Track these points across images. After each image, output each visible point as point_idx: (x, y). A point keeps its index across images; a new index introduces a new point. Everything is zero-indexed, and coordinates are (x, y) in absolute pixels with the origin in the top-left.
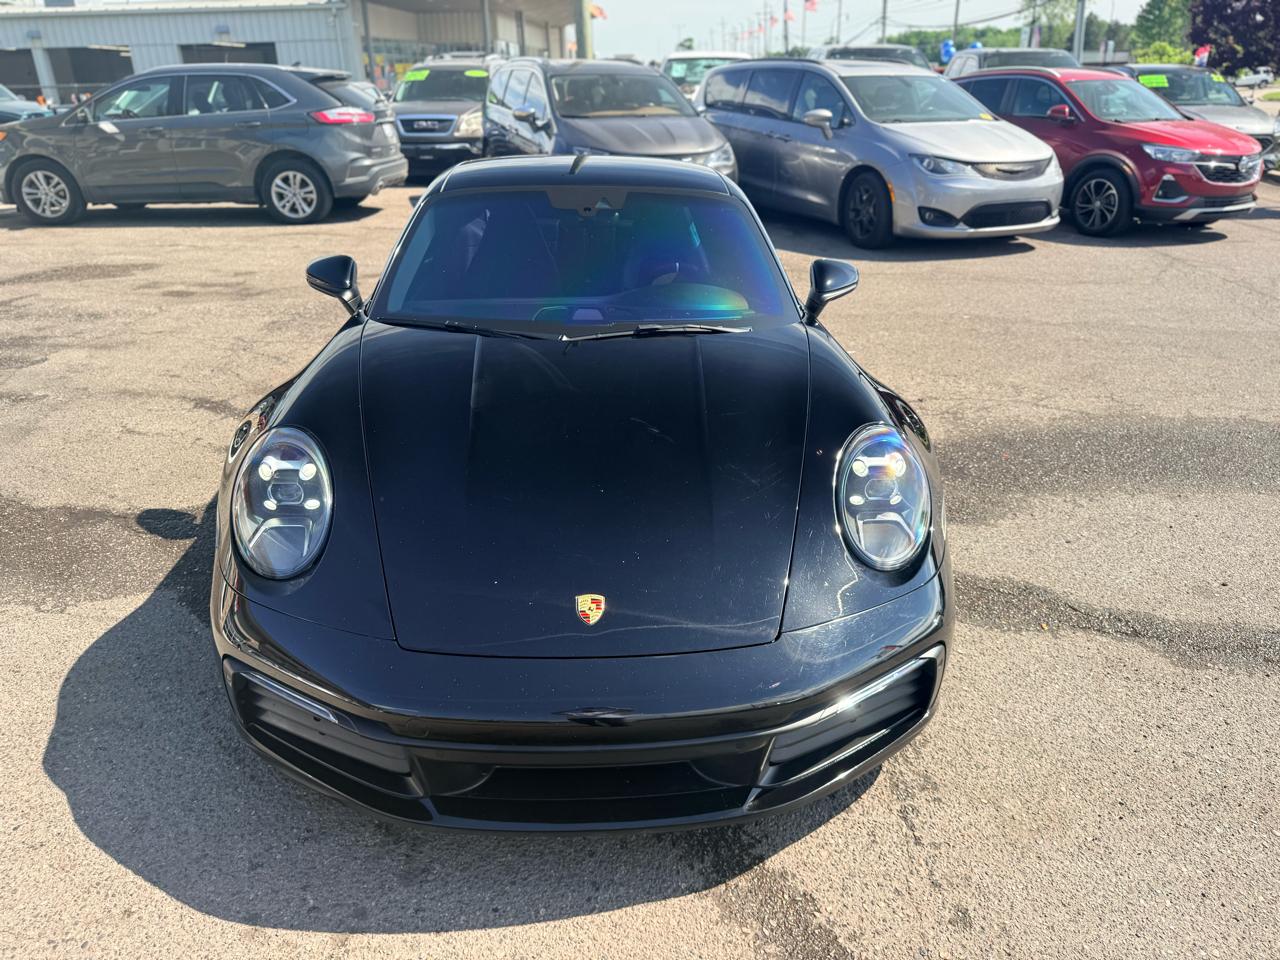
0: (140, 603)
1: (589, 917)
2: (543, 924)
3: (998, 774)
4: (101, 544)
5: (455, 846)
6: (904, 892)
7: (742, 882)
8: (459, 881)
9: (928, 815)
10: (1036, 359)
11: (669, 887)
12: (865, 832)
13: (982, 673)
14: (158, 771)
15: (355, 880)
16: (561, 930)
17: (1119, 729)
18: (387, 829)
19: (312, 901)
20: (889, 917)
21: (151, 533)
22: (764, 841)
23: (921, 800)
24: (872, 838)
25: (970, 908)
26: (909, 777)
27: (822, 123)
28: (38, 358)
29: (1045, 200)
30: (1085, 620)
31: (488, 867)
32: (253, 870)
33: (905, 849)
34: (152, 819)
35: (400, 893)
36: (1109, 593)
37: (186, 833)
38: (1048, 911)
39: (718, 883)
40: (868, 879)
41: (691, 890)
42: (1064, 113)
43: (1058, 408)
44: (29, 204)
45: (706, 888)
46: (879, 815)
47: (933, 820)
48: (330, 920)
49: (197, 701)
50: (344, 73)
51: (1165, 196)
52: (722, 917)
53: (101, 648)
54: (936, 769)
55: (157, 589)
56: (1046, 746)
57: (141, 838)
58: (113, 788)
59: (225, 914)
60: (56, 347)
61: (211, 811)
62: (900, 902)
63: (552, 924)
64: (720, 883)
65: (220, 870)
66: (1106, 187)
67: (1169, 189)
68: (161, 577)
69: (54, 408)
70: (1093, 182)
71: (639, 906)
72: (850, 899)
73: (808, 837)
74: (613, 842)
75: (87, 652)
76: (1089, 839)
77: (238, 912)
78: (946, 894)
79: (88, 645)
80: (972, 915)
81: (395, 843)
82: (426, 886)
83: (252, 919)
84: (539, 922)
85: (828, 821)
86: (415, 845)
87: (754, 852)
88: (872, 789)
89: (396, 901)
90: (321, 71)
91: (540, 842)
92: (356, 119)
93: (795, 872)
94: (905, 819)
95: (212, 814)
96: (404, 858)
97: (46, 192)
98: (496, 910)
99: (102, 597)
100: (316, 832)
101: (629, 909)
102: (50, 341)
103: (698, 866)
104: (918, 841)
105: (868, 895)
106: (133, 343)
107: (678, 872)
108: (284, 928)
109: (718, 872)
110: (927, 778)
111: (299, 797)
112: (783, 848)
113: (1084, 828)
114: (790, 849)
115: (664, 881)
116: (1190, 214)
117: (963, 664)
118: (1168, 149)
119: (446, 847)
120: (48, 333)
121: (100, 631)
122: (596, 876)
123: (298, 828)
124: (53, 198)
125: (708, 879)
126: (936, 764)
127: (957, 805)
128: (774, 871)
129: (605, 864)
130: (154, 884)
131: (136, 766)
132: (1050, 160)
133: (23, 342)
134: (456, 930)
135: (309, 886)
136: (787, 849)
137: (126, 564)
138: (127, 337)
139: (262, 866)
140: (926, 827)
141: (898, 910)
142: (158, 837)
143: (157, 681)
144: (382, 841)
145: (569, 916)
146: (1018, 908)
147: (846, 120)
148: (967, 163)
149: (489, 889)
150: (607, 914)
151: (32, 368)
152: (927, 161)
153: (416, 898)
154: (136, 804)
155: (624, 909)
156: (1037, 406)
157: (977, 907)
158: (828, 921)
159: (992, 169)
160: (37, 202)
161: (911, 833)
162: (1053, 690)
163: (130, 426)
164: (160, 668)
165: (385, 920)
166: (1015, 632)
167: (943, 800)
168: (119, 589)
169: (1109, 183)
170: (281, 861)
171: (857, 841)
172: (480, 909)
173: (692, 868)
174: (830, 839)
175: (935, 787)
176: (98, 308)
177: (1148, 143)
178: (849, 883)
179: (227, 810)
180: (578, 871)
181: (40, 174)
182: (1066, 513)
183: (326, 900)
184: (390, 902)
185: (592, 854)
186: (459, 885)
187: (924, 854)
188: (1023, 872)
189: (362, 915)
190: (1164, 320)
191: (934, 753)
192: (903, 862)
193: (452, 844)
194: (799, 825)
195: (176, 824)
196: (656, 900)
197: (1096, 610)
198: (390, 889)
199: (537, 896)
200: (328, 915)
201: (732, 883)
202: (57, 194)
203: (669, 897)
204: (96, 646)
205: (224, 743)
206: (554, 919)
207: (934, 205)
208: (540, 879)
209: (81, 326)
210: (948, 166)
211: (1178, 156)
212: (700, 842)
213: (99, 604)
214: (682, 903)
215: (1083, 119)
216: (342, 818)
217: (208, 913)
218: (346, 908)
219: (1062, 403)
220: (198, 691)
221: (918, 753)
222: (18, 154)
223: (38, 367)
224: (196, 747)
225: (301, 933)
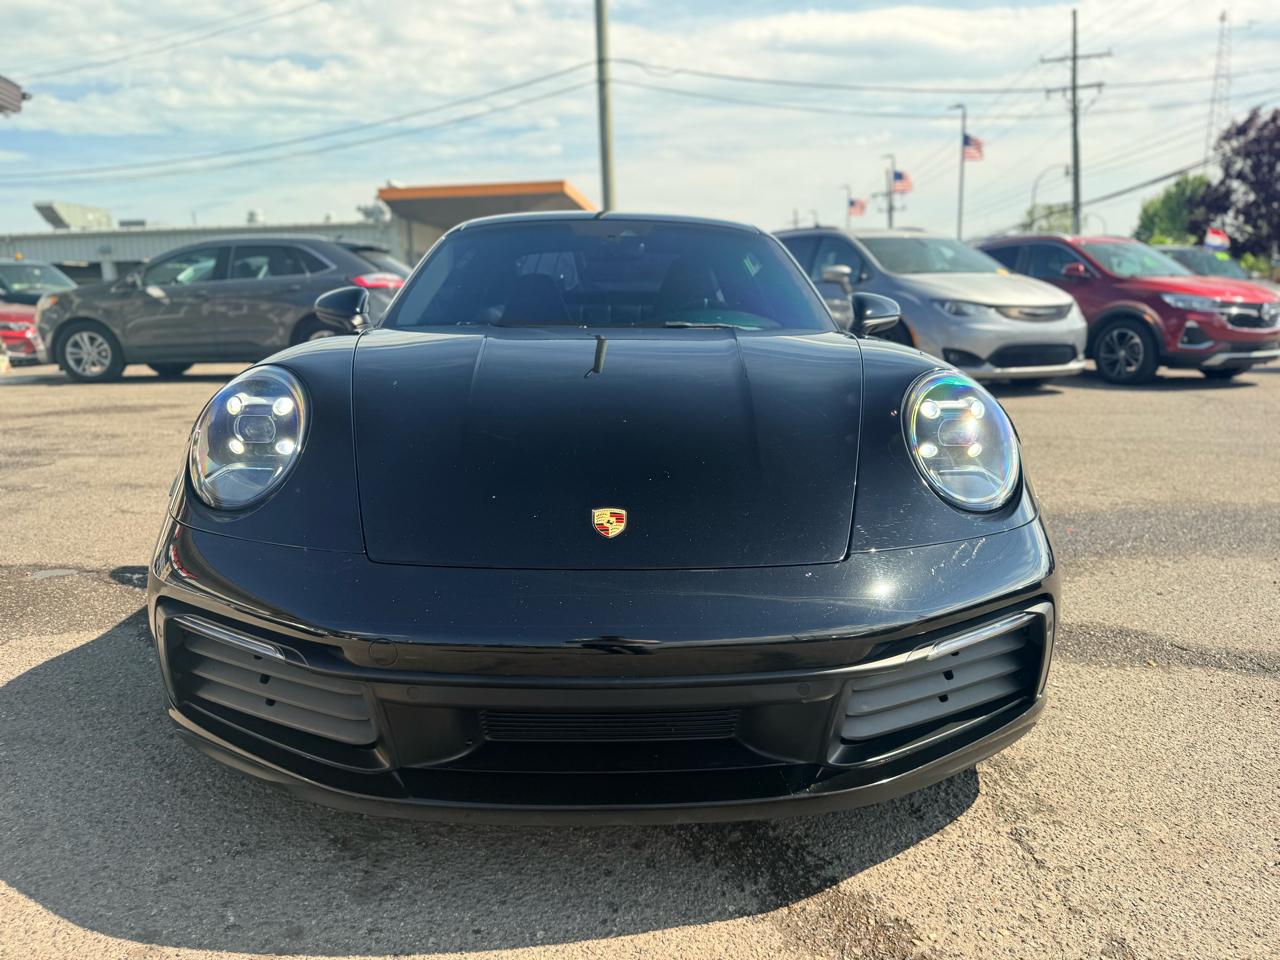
0: (95, 638)
1: (604, 942)
2: (542, 948)
3: (1131, 797)
4: (65, 592)
5: (430, 862)
6: (1032, 919)
7: (812, 905)
8: (431, 900)
9: (1048, 838)
10: (1085, 463)
11: (712, 910)
12: (968, 854)
13: (1087, 704)
14: (70, 783)
15: (293, 896)
16: (563, 955)
17: (1273, 755)
18: (344, 844)
19: (232, 918)
20: (1017, 946)
21: (123, 583)
22: (836, 862)
23: (1036, 822)
24: (979, 861)
25: (1129, 938)
26: (1016, 800)
27: (838, 279)
28: (46, 462)
29: (1070, 342)
30: (1201, 658)
31: (471, 885)
32: (162, 883)
33: (1025, 873)
34: (48, 830)
35: (352, 911)
36: (1221, 635)
37: (87, 844)
38: (1238, 941)
39: (777, 907)
40: (980, 904)
41: (742, 913)
42: (1077, 269)
43: (1119, 497)
44: (72, 363)
45: (762, 912)
46: (984, 836)
47: (1056, 843)
48: (253, 940)
49: (135, 721)
50: (384, 246)
51: (1190, 342)
52: (786, 944)
53: (36, 674)
54: (1049, 792)
55: (116, 627)
56: (1185, 771)
57: (28, 849)
58: (8, 800)
59: (115, 930)
60: (66, 456)
61: (124, 822)
62: (1029, 930)
63: (553, 948)
64: (781, 906)
65: (120, 883)
66: (1128, 337)
67: (1194, 336)
68: (124, 616)
69: (50, 495)
70: (1115, 333)
71: (672, 930)
72: (960, 926)
73: (894, 859)
74: (636, 861)
75: (19, 677)
76: (1271, 864)
77: (132, 929)
78: (1090, 921)
79: (22, 672)
80: (1132, 945)
81: (352, 859)
82: (387, 905)
83: (149, 937)
84: (535, 945)
85: (918, 842)
86: (377, 861)
87: (829, 872)
88: (970, 812)
89: (344, 920)
90: (361, 242)
91: (541, 860)
92: (391, 285)
93: (880, 895)
94: (1019, 841)
95: (125, 826)
96: (362, 874)
97: (88, 351)
98: (478, 932)
99: (52, 633)
100: (252, 846)
101: (658, 933)
102: (61, 452)
103: (749, 887)
104: (1040, 864)
105: (985, 922)
106: (145, 453)
107: (724, 894)
108: (189, 947)
109: (777, 894)
110: (1039, 802)
111: (237, 811)
112: (862, 870)
113: (1259, 851)
114: (872, 870)
115: (704, 904)
116: (1218, 359)
117: (1062, 696)
118: (1186, 296)
119: (418, 863)
120: (63, 446)
121: (39, 660)
122: (614, 897)
123: (230, 842)
124: (94, 356)
125: (763, 902)
126: (1048, 787)
127: (1084, 828)
128: (851, 894)
129: (625, 885)
130: (31, 896)
131: (44, 778)
132: (1068, 308)
133: (37, 452)
134: (420, 954)
135: (232, 902)
136: (867, 871)
137: (87, 607)
138: (141, 449)
139: (175, 879)
140: (1048, 849)
141: (1028, 940)
142: (51, 848)
143: (92, 703)
144: (335, 857)
145: (576, 939)
146: (1195, 937)
147: (864, 276)
148: (990, 306)
149: (470, 908)
150: (629, 938)
151: (38, 469)
152: (947, 306)
153: (371, 916)
154: (33, 815)
155: (652, 933)
156: (1095, 494)
157: (1138, 936)
158: (934, 950)
159: (1014, 312)
160: (79, 362)
161: (1030, 857)
162: (1179, 720)
163: (125, 508)
164: (99, 691)
165: (327, 941)
166: (1118, 668)
167: (1065, 823)
168: (74, 625)
169: (1131, 333)
170: (202, 874)
171: (959, 863)
172: (458, 929)
173: (743, 890)
174: (923, 861)
175: (1051, 809)
176: (119, 431)
177: (1166, 293)
178: (955, 908)
179: (144, 822)
180: (589, 891)
181: (85, 336)
182: (1150, 572)
183: (252, 917)
184: (336, 921)
185: (608, 873)
186: (430, 903)
187: (1052, 878)
188: (1190, 897)
189: (297, 935)
190: (1212, 437)
191: (1043, 777)
192: (1025, 886)
193: (427, 860)
194: (880, 846)
195: (76, 836)
196: (694, 923)
197: (1210, 650)
198: (338, 907)
199: (534, 917)
200: (252, 933)
201: (797, 906)
202: (99, 354)
203: (713, 920)
204: (33, 672)
205: (158, 759)
206: (555, 943)
207: (957, 346)
208: (539, 899)
209: (96, 443)
210: (971, 310)
211: (1196, 304)
212: (752, 863)
213: (47, 638)
214: (731, 928)
216: (289, 832)
217: (92, 929)
218: (277, 927)
219: (1121, 493)
220: (140, 712)
221: (1023, 777)
222: (67, 316)
223: (43, 469)
224: (122, 762)
225: (210, 953)
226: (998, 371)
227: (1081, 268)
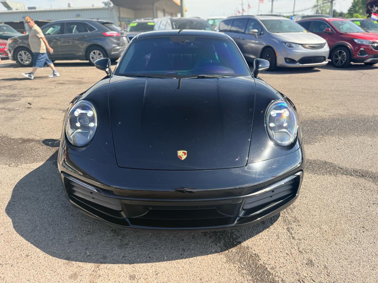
0: (41, 165)
1: (181, 260)
2: (166, 262)
3: (320, 218)
4: (31, 148)
5: (137, 237)
6: (290, 254)
7: (234, 250)
8: (138, 248)
9: (296, 230)
10: (323, 100)
11: (209, 251)
12: (275, 235)
13: (312, 187)
14: (42, 213)
15: (103, 247)
16: (172, 264)
17: (360, 204)
18: (115, 231)
19: (88, 253)
20: (285, 262)
21: (47, 145)
22: (241, 237)
23: (294, 225)
24: (278, 237)
25: (313, 260)
26: (289, 218)
27: (254, 34)
28: (18, 100)
29: (324, 56)
30: (346, 172)
31: (148, 244)
32: (70, 243)
33: (289, 241)
34: (38, 227)
35: (118, 251)
36: (353, 164)
37: (49, 231)
38: (340, 261)
39: (225, 250)
40: (277, 250)
41: (216, 252)
42: (329, 30)
43: (331, 113)
44: (20, 61)
45: (221, 252)
46: (280, 230)
47: (298, 232)
48: (94, 259)
49: (56, 192)
50: (112, 22)
51: (361, 55)
52: (227, 261)
53: (27, 177)
54: (298, 216)
55: (47, 161)
56: (335, 209)
57: (34, 233)
58: (27, 218)
59: (60, 257)
60: (23, 97)
61: (57, 225)
62: (288, 257)
63: (169, 262)
64: (226, 250)
65: (59, 243)
66: (342, 52)
67: (362, 53)
68: (48, 157)
69: (21, 112)
70: (338, 51)
71: (199, 257)
72: (271, 256)
73: (256, 236)
74: (190, 236)
75: (23, 178)
76: (353, 238)
77: (64, 256)
78: (304, 255)
79: (24, 176)
80: (314, 262)
81: (117, 236)
82: (127, 249)
83: (68, 259)
84: (164, 261)
85: (262, 231)
86: (123, 236)
87: (238, 240)
88: (277, 222)
89: (117, 254)
90: (105, 21)
91: (165, 236)
92: (115, 35)
93: (252, 247)
94: (289, 231)
95: (58, 226)
96: (120, 240)
97: (24, 57)
98: (150, 257)
99: (30, 163)
100: (91, 232)
101: (195, 258)
102: (22, 95)
103: (218, 244)
104: (293, 238)
105: (277, 255)
106: (46, 96)
107: (212, 246)
108: (79, 262)
109: (225, 247)
110: (296, 219)
111: (86, 221)
112: (247, 240)
113: (351, 235)
114: (250, 240)
115: (207, 249)
116: (369, 60)
117: (306, 185)
118: (362, 40)
119: (134, 237)
120: (22, 93)
121: (28, 172)
122: (184, 247)
123: (85, 231)
124: (26, 58)
125: (222, 249)
126: (298, 214)
127: (306, 227)
128: (244, 247)
129: (187, 243)
130: (37, 247)
131: (35, 211)
132: (325, 43)
133: (14, 95)
134: (136, 263)
135: (88, 249)
136: (249, 240)
137: (38, 154)
138: (45, 94)
139: (73, 242)
140: (296, 234)
141: (288, 260)
142: (40, 233)
143: (44, 187)
144: (113, 235)
145: (175, 260)
146: (330, 260)
147: (262, 33)
148: (300, 44)
149: (148, 250)
150: (187, 259)
151: (16, 102)
152: (287, 44)
153: (123, 253)
154: (34, 223)
155: (193, 258)
156: (325, 112)
157: (315, 259)
158: (264, 263)
159: (307, 46)
160: (22, 60)
161: (291, 235)
162: (337, 192)
163: (43, 117)
164: (45, 183)
165: (113, 260)
166: (322, 175)
167: (301, 225)
168: (35, 160)
169: (343, 51)
170: (79, 240)
171: (273, 238)
172: (145, 257)
173: (217, 245)
174: (263, 237)
175: (298, 221)
176: (37, 87)
177: (355, 39)
178: (270, 251)
179: (63, 225)
180: (178, 245)
181: (23, 52)
182: (336, 141)
183: (93, 253)
184: (114, 254)
185: (183, 240)
186: (138, 249)
187: (296, 242)
188: (331, 248)
189: (105, 258)
190: (363, 89)
191: (297, 211)
192: (289, 245)
193: (136, 236)
194: (253, 232)
195: (46, 229)
196: (204, 255)
197: (349, 169)
198: (115, 250)
199: (164, 253)
200: (94, 258)
201: (230, 250)
202: (28, 58)
203: (209, 254)
204: (26, 176)
205: (64, 205)
206: (169, 261)
207: (289, 57)
208: (165, 247)
209: (32, 92)
210: (294, 45)
211: (365, 42)
212: (219, 237)
213: (28, 165)
214: (213, 256)
215: (335, 32)
216: (100, 228)
217: (54, 256)
218: (100, 256)
219: (332, 111)
220: (57, 189)
221: (292, 211)
222: (17, 46)
223: (17, 102)
224: (55, 206)
225: (84, 263)
226: (301, 65)
227: (330, 30)
